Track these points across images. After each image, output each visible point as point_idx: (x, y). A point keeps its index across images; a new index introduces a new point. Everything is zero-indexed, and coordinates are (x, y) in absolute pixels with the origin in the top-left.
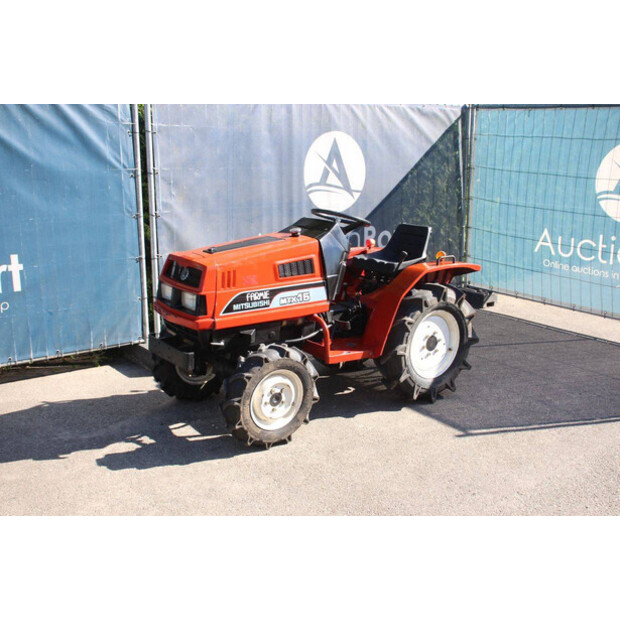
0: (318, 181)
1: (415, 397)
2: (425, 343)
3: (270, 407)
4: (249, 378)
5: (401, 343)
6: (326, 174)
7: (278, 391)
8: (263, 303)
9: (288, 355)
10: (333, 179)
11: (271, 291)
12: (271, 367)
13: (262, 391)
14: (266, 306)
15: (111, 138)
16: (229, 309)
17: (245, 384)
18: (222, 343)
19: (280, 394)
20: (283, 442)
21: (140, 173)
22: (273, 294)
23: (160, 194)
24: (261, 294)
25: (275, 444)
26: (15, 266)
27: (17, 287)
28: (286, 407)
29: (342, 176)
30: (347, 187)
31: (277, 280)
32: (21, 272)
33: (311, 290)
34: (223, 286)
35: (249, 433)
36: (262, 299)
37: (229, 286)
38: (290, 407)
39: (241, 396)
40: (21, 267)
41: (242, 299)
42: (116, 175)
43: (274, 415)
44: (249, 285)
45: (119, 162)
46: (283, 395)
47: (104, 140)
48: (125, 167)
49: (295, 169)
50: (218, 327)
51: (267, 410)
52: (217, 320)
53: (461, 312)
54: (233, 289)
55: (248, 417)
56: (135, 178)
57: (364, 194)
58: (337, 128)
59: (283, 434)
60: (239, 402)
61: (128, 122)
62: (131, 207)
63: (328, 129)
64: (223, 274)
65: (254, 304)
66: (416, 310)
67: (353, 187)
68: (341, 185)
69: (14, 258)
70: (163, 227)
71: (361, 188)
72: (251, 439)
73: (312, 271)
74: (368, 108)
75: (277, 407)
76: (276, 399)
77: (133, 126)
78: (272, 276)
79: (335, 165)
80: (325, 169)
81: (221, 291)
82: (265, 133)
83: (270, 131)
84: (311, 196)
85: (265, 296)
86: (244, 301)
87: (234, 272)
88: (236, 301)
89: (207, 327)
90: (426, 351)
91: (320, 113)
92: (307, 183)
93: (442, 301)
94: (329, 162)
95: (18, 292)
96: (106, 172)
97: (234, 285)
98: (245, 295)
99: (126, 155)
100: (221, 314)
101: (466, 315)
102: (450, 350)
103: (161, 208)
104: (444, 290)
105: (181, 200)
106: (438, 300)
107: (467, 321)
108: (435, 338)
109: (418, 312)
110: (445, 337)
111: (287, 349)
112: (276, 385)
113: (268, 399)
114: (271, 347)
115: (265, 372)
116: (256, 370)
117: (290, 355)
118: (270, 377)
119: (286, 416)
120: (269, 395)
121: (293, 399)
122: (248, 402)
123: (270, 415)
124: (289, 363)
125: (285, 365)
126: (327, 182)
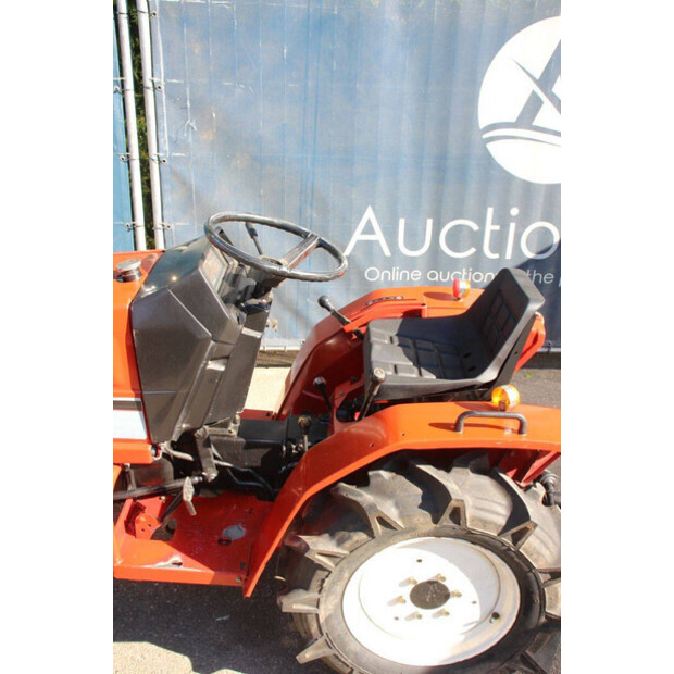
21: (131, 85)
49: (458, 90)
56: (123, 92)
62: (116, 142)
70: (173, 179)
77: (116, 3)
84: (490, 145)
93: (446, 522)
94: (544, 82)
101: (537, 565)
102: (496, 616)
103: (167, 148)
104: (453, 504)
105: (207, 136)
106: (436, 521)
107: (543, 578)
108: (445, 588)
109: (361, 536)
110: (479, 589)
126: (535, 123)
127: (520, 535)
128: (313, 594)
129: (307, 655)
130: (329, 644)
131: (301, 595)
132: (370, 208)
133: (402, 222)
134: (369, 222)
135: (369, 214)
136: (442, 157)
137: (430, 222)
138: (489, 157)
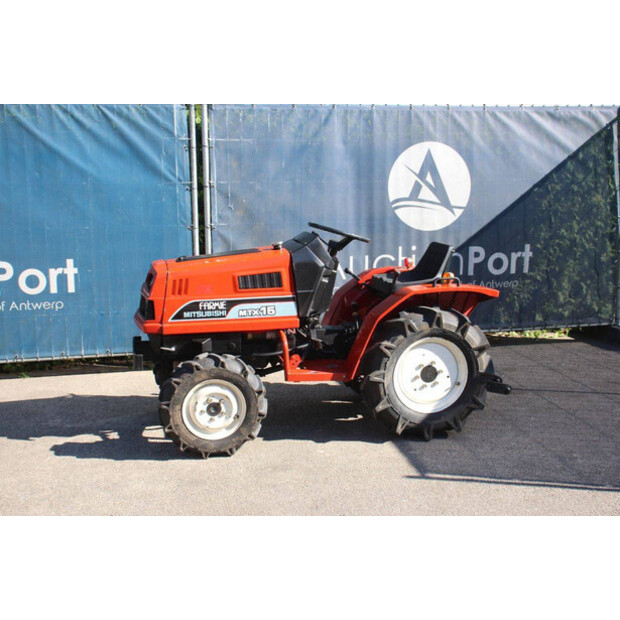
0: (407, 196)
1: (399, 429)
2: (419, 373)
3: (207, 417)
4: (178, 383)
5: (379, 369)
6: (417, 188)
7: (216, 401)
8: (217, 313)
9: (223, 365)
10: (426, 193)
11: (228, 302)
12: (204, 376)
13: (196, 398)
14: (222, 316)
15: (167, 153)
16: (179, 316)
17: (174, 389)
18: (173, 349)
19: (218, 404)
20: (225, 454)
21: (195, 186)
22: (230, 305)
23: (216, 207)
24: (217, 304)
26: (71, 270)
27: (71, 288)
28: (227, 418)
29: (439, 190)
30: (445, 202)
31: (236, 291)
32: (76, 275)
33: (277, 304)
34: (173, 293)
35: (181, 439)
36: (217, 308)
37: (180, 293)
38: (231, 420)
39: (169, 399)
40: (76, 271)
41: (194, 307)
42: (171, 188)
43: (212, 425)
44: (203, 294)
45: (174, 175)
46: (222, 405)
47: (159, 154)
48: (180, 180)
49: (377, 182)
50: (165, 332)
51: (204, 419)
52: (165, 325)
53: (465, 341)
54: (184, 296)
55: (179, 422)
56: (191, 190)
57: (468, 211)
58: (432, 138)
59: (223, 445)
60: (168, 405)
61: (184, 138)
62: (185, 218)
63: (421, 139)
64: (175, 281)
65: (208, 314)
67: (453, 204)
68: (437, 201)
69: (70, 262)
70: (219, 239)
71: (464, 203)
72: (184, 446)
73: (280, 284)
74: (474, 115)
75: (216, 417)
76: (214, 409)
77: (190, 142)
78: (231, 286)
79: (429, 178)
80: (416, 182)
81: (171, 298)
82: (339, 146)
83: (345, 142)
84: (396, 211)
85: (222, 306)
86: (198, 310)
87: (187, 280)
88: (187, 309)
89: (155, 331)
90: (420, 382)
91: (409, 121)
92: (392, 198)
93: (435, 326)
94: (422, 175)
95: (72, 294)
96: (161, 185)
97: (186, 292)
98: (198, 303)
99: (181, 168)
100: (170, 320)
101: (473, 346)
102: (459, 384)
103: (216, 220)
104: (437, 315)
105: (239, 213)
106: (430, 326)
107: (476, 353)
108: (434, 369)
109: (401, 337)
110: (449, 369)
111: (222, 359)
112: (213, 395)
113: (205, 408)
114: (209, 356)
115: (197, 380)
116: (186, 376)
117: (227, 365)
118: (206, 386)
119: (229, 428)
120: (204, 404)
121: (235, 411)
122: (178, 407)
123: (207, 424)
124: (225, 374)
125: (221, 375)
126: (419, 197)
127: (464, 331)
128: (382, 371)
129: (380, 407)
130: (389, 401)
131: (377, 372)
133: (351, 258)
136: (371, 219)
137: (367, 257)
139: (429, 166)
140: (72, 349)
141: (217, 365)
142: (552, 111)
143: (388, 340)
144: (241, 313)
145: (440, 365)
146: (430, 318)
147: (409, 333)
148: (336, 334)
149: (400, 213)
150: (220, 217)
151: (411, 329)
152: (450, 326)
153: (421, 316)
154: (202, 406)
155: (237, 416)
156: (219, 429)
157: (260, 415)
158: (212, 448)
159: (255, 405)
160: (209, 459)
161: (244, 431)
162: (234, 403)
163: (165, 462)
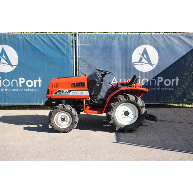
0: (138, 61)
1: (117, 129)
2: (123, 113)
3: (61, 122)
4: (53, 112)
5: (111, 111)
6: (141, 59)
8: (66, 93)
10: (144, 60)
11: (69, 90)
12: (60, 110)
13: (58, 116)
14: (67, 94)
15: (66, 48)
16: (56, 93)
18: (54, 103)
19: (64, 118)
20: (66, 132)
21: (74, 58)
22: (70, 91)
23: (80, 64)
24: (66, 91)
25: (63, 132)
26: (40, 80)
27: (40, 86)
28: (66, 122)
29: (148, 60)
31: (72, 87)
32: (41, 82)
33: (83, 91)
34: (54, 87)
35: (54, 127)
36: (66, 92)
37: (56, 87)
38: (68, 123)
39: (50, 116)
40: (41, 81)
41: (60, 91)
42: (67, 58)
44: (63, 88)
45: (68, 55)
46: (65, 119)
47: (64, 49)
48: (70, 56)
49: (128, 57)
50: (52, 98)
51: (60, 122)
52: (52, 96)
53: (137, 104)
54: (57, 88)
55: (53, 122)
56: (73, 59)
57: (157, 66)
58: (146, 44)
59: (65, 130)
60: (50, 118)
61: (72, 44)
62: (71, 66)
64: (55, 84)
65: (64, 93)
66: (116, 101)
67: (152, 63)
68: (148, 63)
69: (40, 78)
70: (81, 73)
71: (156, 64)
72: (55, 129)
73: (84, 86)
74: (160, 37)
75: (64, 122)
76: (63, 120)
77: (73, 45)
78: (70, 86)
79: (145, 56)
80: (141, 57)
81: (54, 88)
83: (119, 45)
84: (134, 66)
85: (68, 91)
86: (61, 92)
87: (58, 84)
88: (58, 92)
89: (49, 97)
90: (124, 116)
91: (139, 39)
92: (133, 62)
93: (127, 99)
94: (143, 55)
95: (40, 87)
96: (65, 57)
97: (58, 87)
98: (61, 90)
99: (70, 52)
100: (53, 95)
101: (140, 106)
102: (136, 117)
103: (80, 68)
104: (128, 96)
105: (87, 66)
106: (126, 99)
107: (141, 108)
108: (128, 112)
110: (133, 113)
111: (65, 106)
112: (63, 116)
113: (60, 119)
114: (62, 105)
115: (58, 111)
116: (55, 110)
117: (66, 108)
118: (61, 113)
119: (67, 125)
120: (60, 118)
121: (69, 121)
122: (53, 118)
123: (61, 124)
124: (66, 110)
125: (64, 110)
126: (142, 62)
127: (137, 101)
128: (111, 112)
129: (111, 122)
130: (114, 121)
131: (110, 112)
132: (114, 77)
133: (120, 80)
134: (114, 80)
135: (114, 78)
136: (126, 68)
137: (125, 79)
138: (134, 68)
139: (145, 52)
140: (40, 102)
141: (63, 107)
142: (187, 35)
143: (114, 103)
144: (73, 93)
145: (130, 111)
146: (126, 97)
147: (119, 101)
148: (103, 101)
149: (136, 66)
150: (81, 67)
151: (120, 100)
152: (132, 100)
153: (124, 96)
154: (59, 119)
155: (70, 122)
156: (64, 125)
157: (76, 122)
158: (62, 130)
159: (74, 119)
160: (62, 133)
161: (71, 126)
162: (68, 118)
163: (50, 133)
